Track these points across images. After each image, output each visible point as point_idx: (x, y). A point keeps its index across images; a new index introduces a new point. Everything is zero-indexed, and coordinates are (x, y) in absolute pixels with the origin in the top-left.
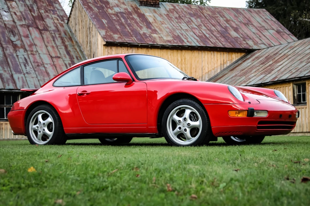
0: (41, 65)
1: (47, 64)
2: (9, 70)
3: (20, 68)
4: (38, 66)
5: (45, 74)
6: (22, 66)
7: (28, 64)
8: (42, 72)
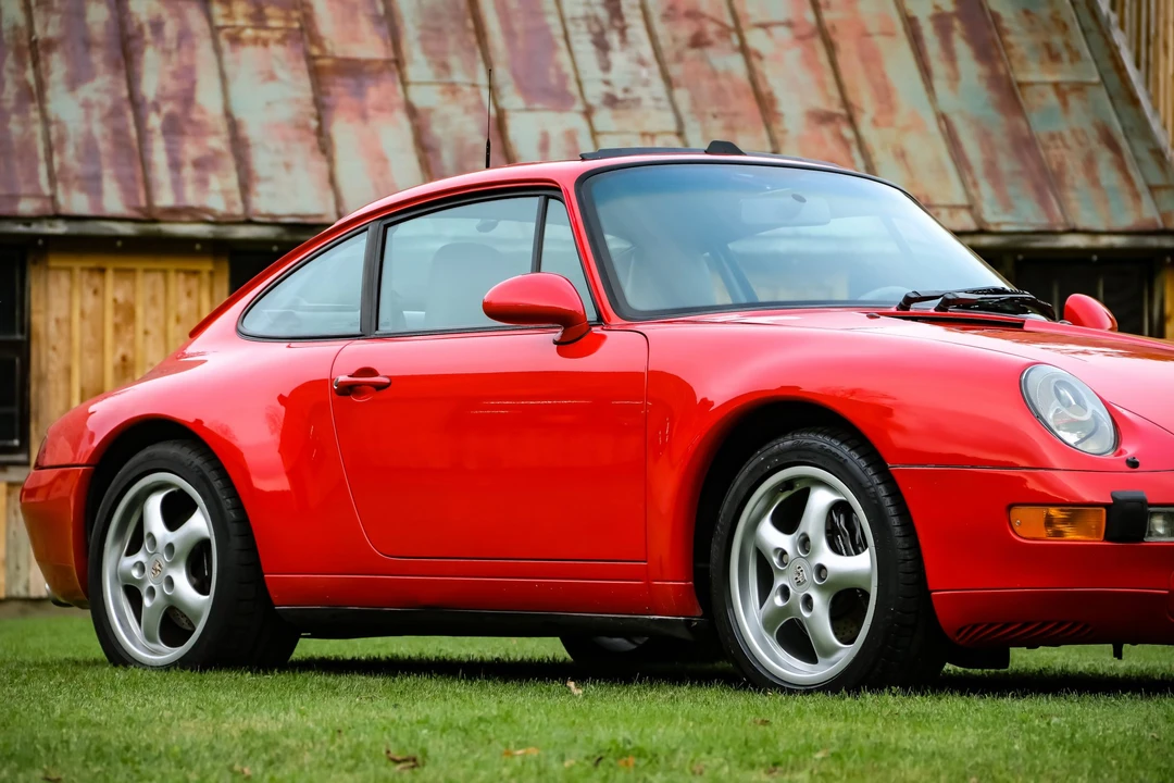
0: (724, 32)
1: (764, 26)
2: (482, 79)
3: (558, 67)
4: (698, 41)
5: (748, 105)
6: (576, 47)
7: (623, 31)
8: (720, 90)
